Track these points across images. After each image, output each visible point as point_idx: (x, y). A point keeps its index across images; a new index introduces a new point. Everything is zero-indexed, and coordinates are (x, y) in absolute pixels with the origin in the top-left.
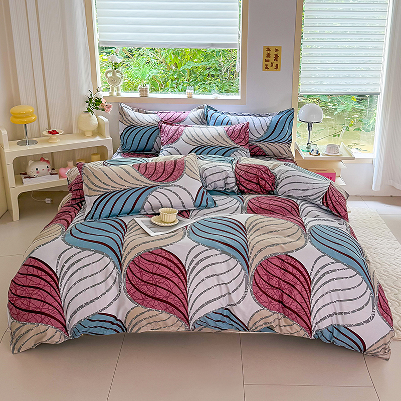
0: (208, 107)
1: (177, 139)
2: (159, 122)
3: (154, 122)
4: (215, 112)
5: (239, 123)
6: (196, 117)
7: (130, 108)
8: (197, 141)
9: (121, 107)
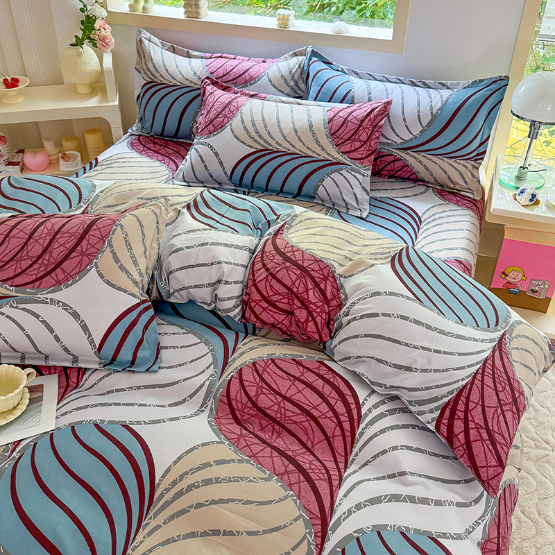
0: (314, 53)
1: (222, 126)
2: (204, 80)
3: (195, 79)
4: (325, 66)
5: (370, 100)
6: (283, 77)
7: (158, 41)
8: (260, 137)
9: (141, 39)
